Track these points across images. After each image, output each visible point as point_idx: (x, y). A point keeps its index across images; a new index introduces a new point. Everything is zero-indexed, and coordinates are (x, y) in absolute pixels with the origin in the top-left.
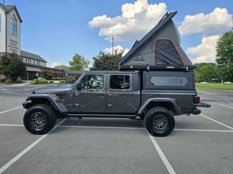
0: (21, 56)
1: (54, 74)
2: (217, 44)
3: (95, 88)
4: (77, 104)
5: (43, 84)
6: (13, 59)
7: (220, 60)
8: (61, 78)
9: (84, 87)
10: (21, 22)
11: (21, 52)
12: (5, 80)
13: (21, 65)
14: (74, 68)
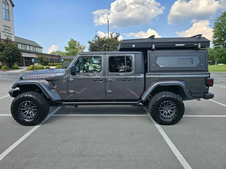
0: (16, 42)
1: (50, 60)
2: (214, 25)
3: (92, 72)
4: (72, 91)
5: (39, 69)
6: (8, 45)
7: (217, 41)
8: (58, 64)
9: (79, 71)
10: (13, 7)
11: (16, 37)
12: (2, 66)
13: (16, 51)
14: (70, 53)
